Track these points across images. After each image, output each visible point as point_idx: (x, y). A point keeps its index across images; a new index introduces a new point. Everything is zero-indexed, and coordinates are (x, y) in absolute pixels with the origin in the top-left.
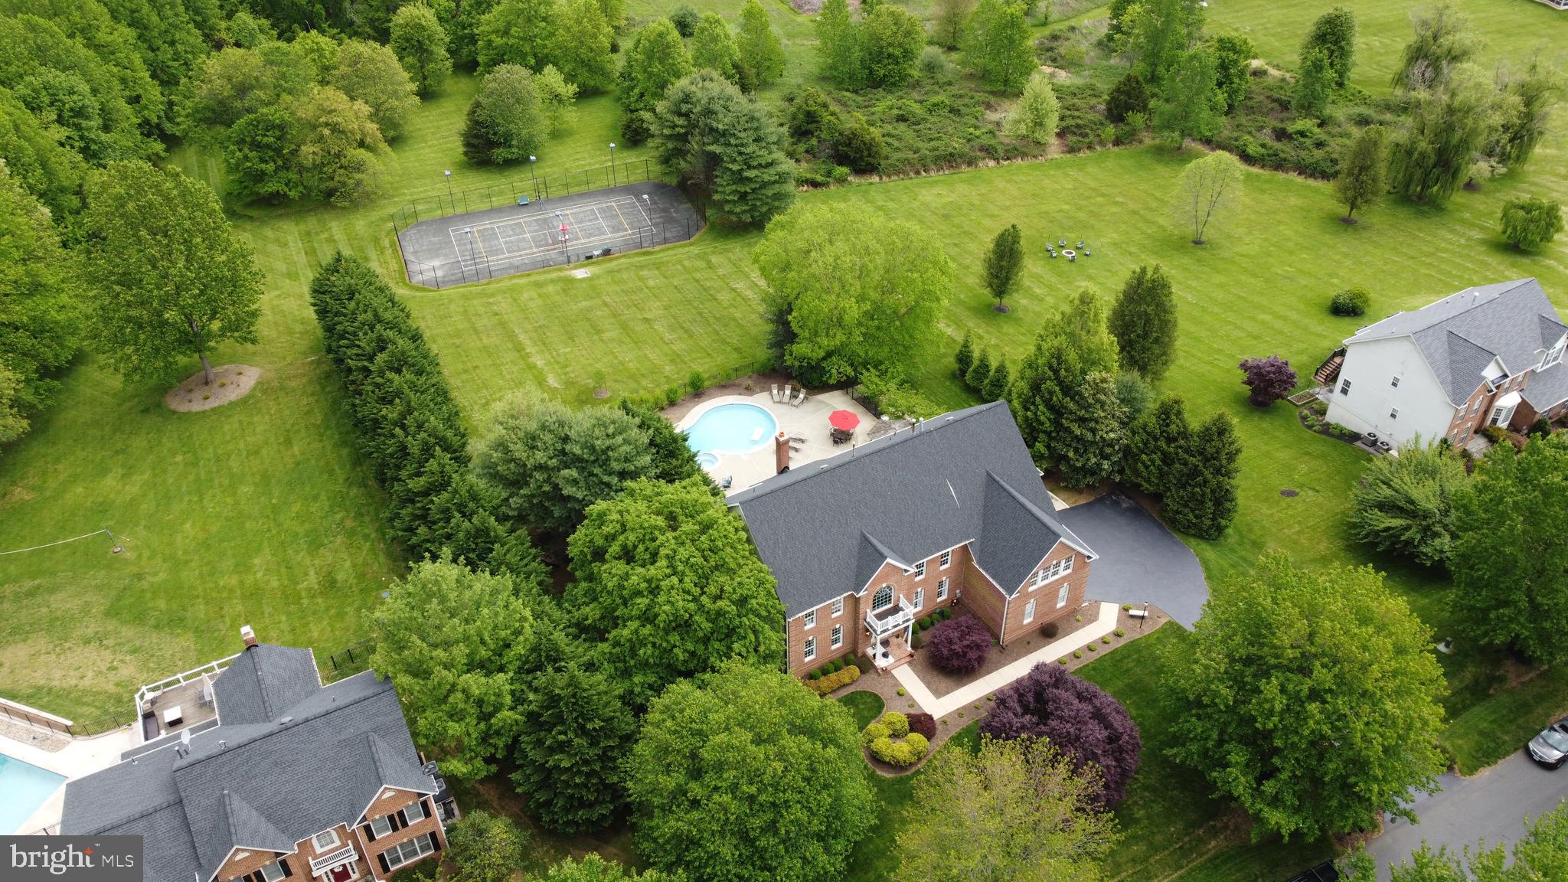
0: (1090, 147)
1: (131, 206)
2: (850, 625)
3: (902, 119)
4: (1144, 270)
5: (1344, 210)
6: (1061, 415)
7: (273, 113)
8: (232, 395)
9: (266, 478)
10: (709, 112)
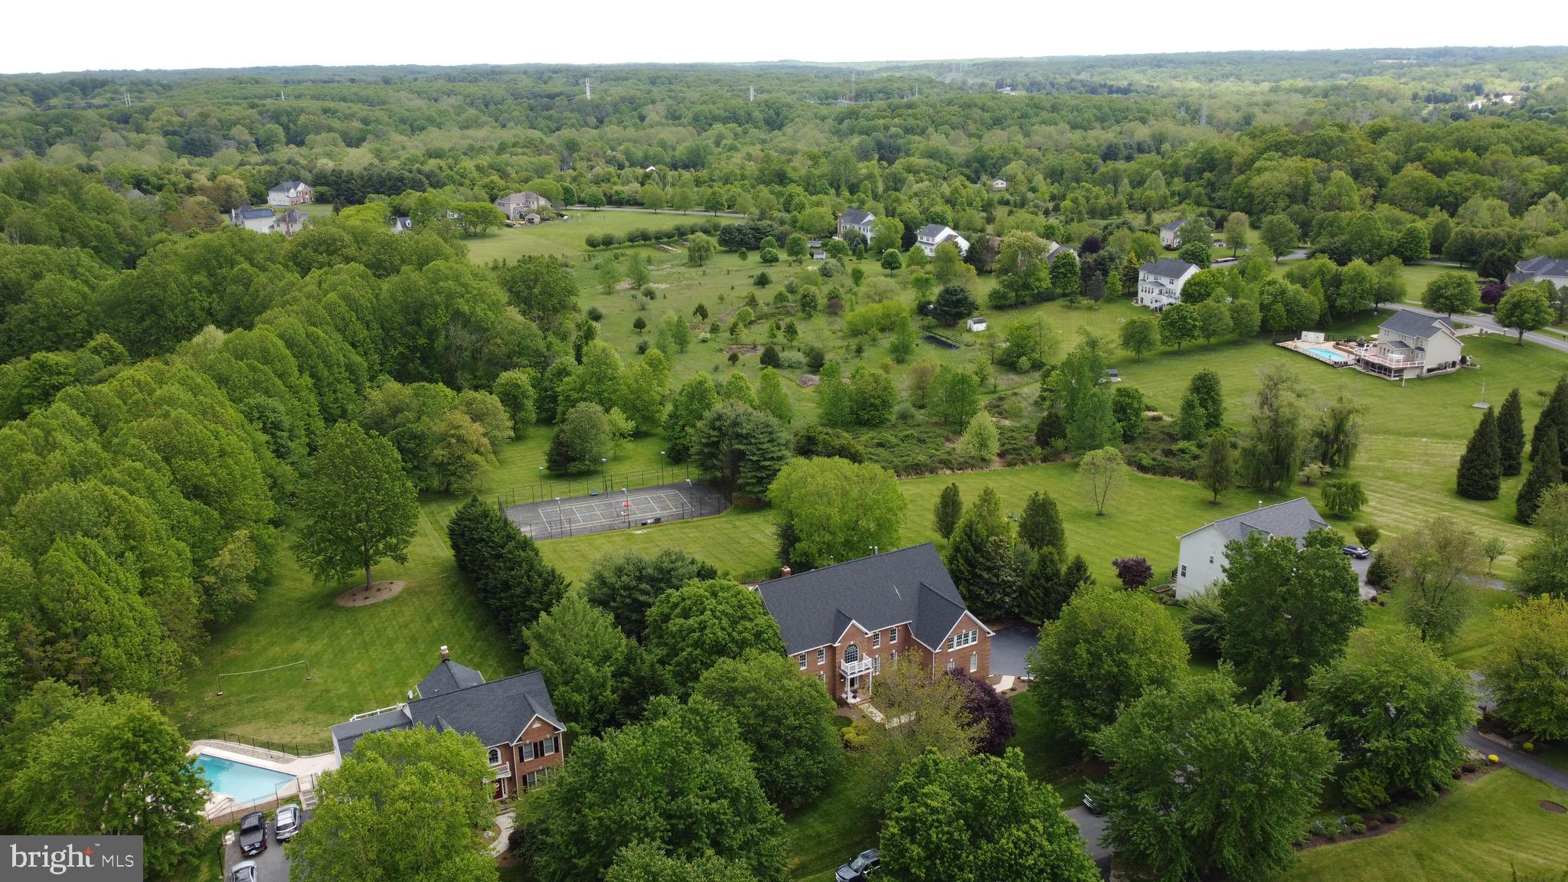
0: (1024, 463)
1: (347, 451)
2: (830, 673)
3: (880, 445)
4: (1036, 494)
5: (1209, 495)
6: (974, 567)
7: (418, 428)
8: (386, 595)
9: (414, 640)
10: (735, 424)
